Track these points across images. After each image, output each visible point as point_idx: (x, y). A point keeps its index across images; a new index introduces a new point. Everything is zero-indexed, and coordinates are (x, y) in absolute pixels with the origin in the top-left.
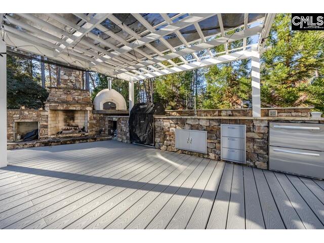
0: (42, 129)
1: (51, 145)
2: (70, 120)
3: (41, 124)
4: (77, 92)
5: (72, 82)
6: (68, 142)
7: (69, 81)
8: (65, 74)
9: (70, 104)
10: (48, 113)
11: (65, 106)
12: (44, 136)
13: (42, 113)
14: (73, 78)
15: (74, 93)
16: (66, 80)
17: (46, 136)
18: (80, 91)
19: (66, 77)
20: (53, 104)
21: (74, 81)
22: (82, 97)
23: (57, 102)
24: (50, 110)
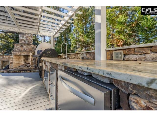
0: (10, 64)
1: (10, 72)
2: (26, 60)
3: (10, 62)
4: (26, 45)
5: (24, 40)
6: (18, 72)
7: (23, 40)
8: (21, 37)
9: (22, 52)
10: (12, 56)
11: (20, 53)
12: (11, 68)
13: (11, 57)
14: (24, 38)
15: (24, 46)
16: (21, 40)
17: (12, 68)
18: (27, 45)
19: (21, 38)
20: (15, 52)
21: (25, 40)
22: (28, 48)
23: (17, 51)
24: (14, 55)
